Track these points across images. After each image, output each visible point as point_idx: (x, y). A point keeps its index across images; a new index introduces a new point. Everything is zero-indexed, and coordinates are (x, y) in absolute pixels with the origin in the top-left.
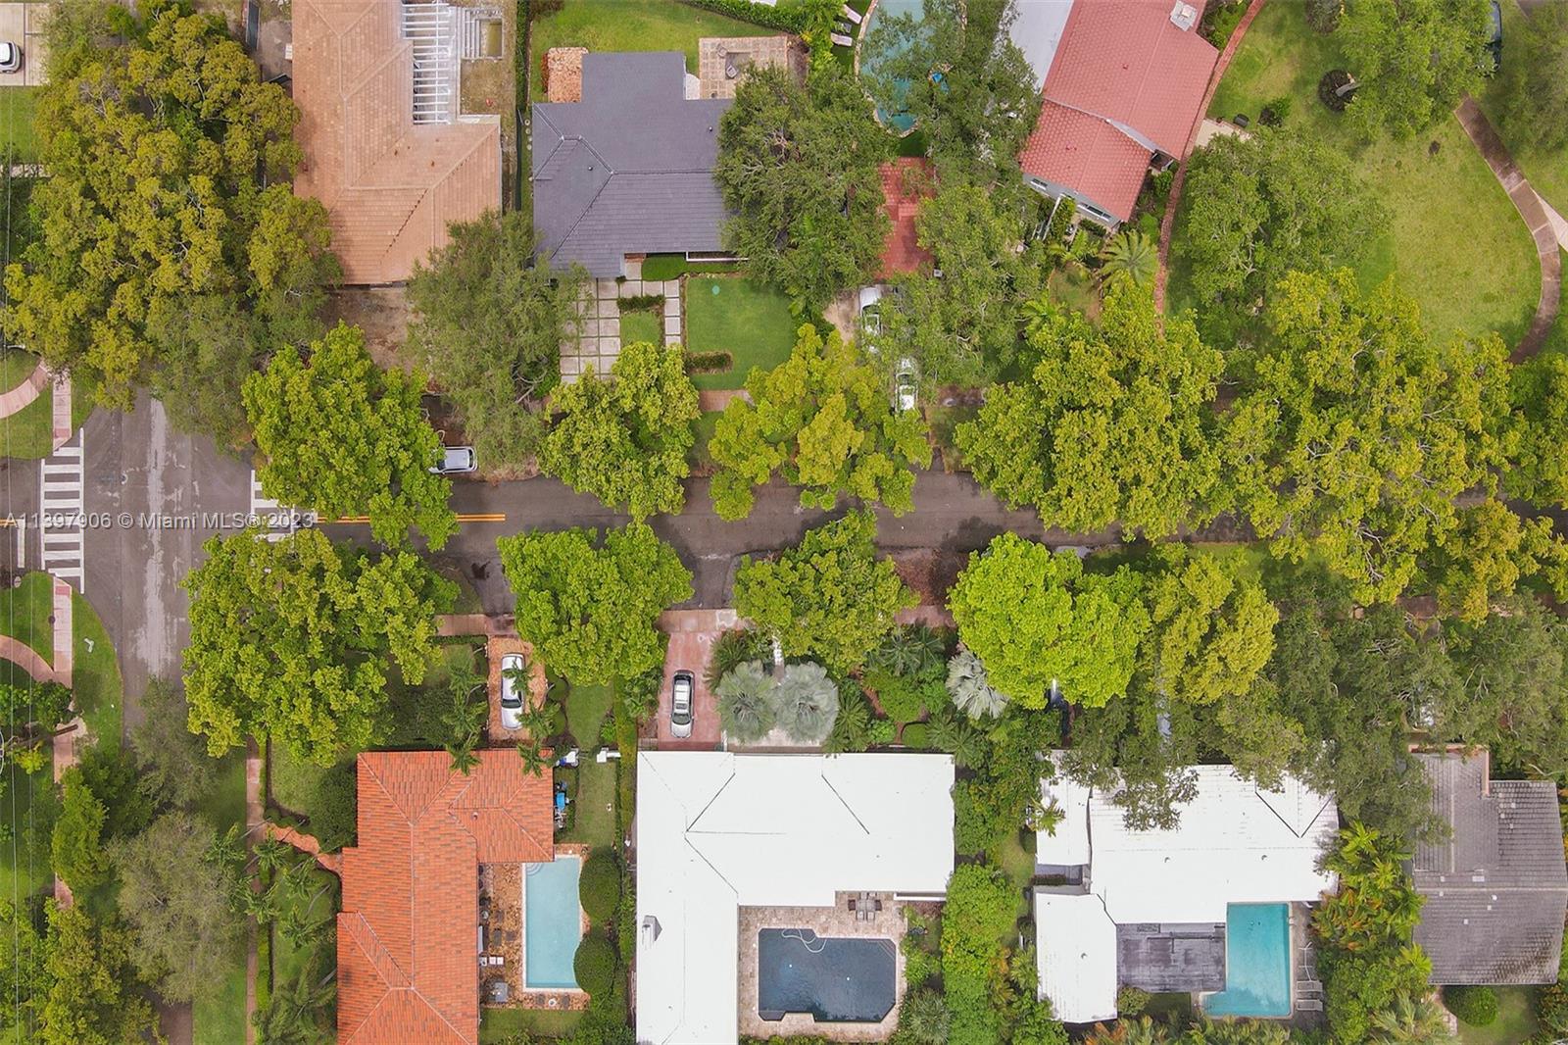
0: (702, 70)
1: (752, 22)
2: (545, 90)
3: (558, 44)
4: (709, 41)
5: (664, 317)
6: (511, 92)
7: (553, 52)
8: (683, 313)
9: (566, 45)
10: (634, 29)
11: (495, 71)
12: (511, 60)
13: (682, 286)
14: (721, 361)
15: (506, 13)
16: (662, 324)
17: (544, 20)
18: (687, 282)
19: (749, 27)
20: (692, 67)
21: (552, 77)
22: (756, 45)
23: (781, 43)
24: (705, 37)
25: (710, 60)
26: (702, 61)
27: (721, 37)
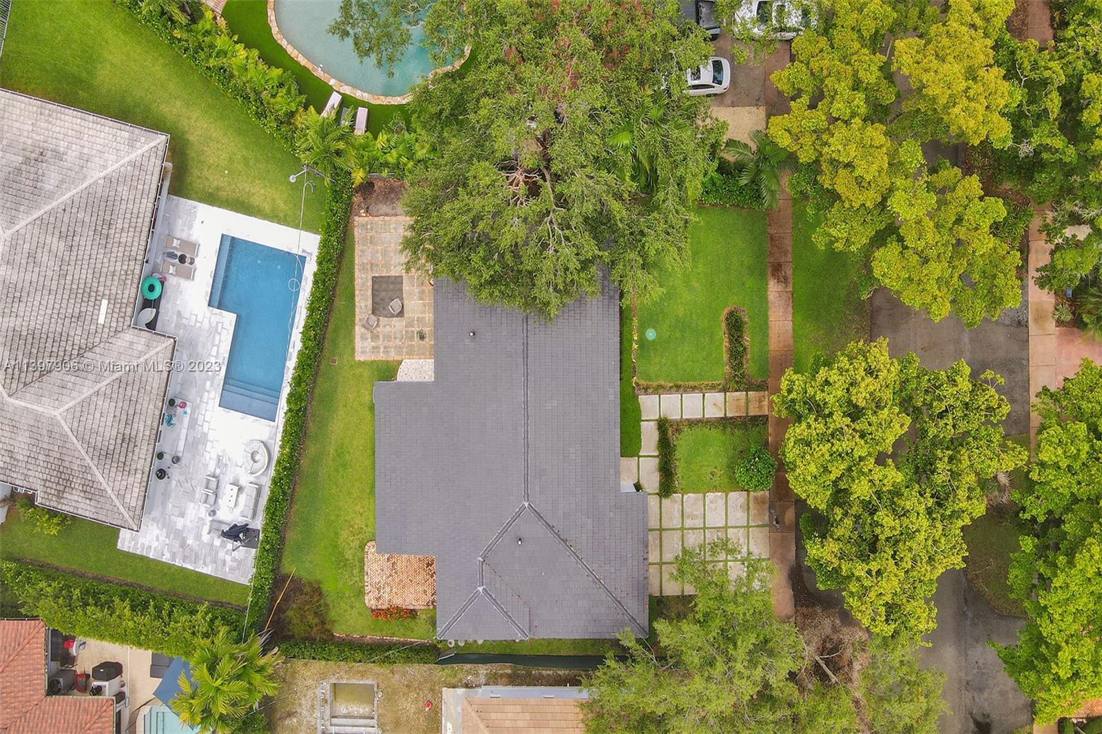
0: (393, 356)
1: (338, 272)
2: (412, 614)
3: (361, 593)
4: (359, 344)
5: (681, 421)
6: (417, 671)
7: (370, 601)
8: (678, 387)
9: (362, 580)
10: (344, 466)
11: (391, 697)
12: (377, 669)
13: (646, 389)
14: (735, 325)
15: (323, 676)
16: (692, 423)
17: (333, 614)
18: (642, 382)
19: (342, 278)
20: (388, 372)
21: (398, 601)
22: (363, 269)
23: (364, 226)
24: (353, 349)
25: (380, 342)
26: (381, 357)
27: (353, 324)
